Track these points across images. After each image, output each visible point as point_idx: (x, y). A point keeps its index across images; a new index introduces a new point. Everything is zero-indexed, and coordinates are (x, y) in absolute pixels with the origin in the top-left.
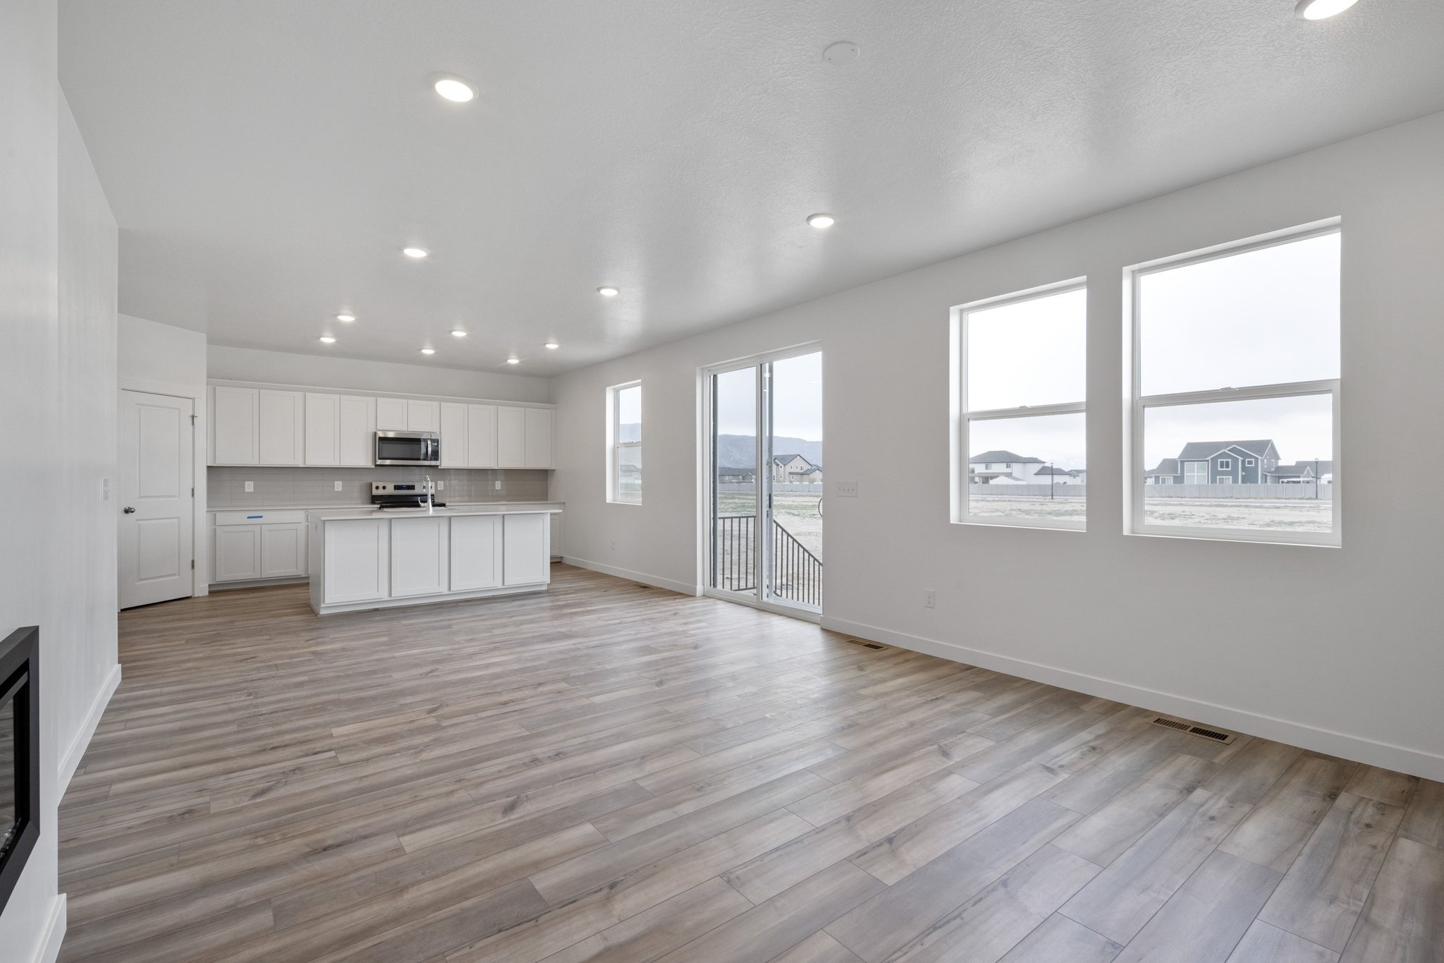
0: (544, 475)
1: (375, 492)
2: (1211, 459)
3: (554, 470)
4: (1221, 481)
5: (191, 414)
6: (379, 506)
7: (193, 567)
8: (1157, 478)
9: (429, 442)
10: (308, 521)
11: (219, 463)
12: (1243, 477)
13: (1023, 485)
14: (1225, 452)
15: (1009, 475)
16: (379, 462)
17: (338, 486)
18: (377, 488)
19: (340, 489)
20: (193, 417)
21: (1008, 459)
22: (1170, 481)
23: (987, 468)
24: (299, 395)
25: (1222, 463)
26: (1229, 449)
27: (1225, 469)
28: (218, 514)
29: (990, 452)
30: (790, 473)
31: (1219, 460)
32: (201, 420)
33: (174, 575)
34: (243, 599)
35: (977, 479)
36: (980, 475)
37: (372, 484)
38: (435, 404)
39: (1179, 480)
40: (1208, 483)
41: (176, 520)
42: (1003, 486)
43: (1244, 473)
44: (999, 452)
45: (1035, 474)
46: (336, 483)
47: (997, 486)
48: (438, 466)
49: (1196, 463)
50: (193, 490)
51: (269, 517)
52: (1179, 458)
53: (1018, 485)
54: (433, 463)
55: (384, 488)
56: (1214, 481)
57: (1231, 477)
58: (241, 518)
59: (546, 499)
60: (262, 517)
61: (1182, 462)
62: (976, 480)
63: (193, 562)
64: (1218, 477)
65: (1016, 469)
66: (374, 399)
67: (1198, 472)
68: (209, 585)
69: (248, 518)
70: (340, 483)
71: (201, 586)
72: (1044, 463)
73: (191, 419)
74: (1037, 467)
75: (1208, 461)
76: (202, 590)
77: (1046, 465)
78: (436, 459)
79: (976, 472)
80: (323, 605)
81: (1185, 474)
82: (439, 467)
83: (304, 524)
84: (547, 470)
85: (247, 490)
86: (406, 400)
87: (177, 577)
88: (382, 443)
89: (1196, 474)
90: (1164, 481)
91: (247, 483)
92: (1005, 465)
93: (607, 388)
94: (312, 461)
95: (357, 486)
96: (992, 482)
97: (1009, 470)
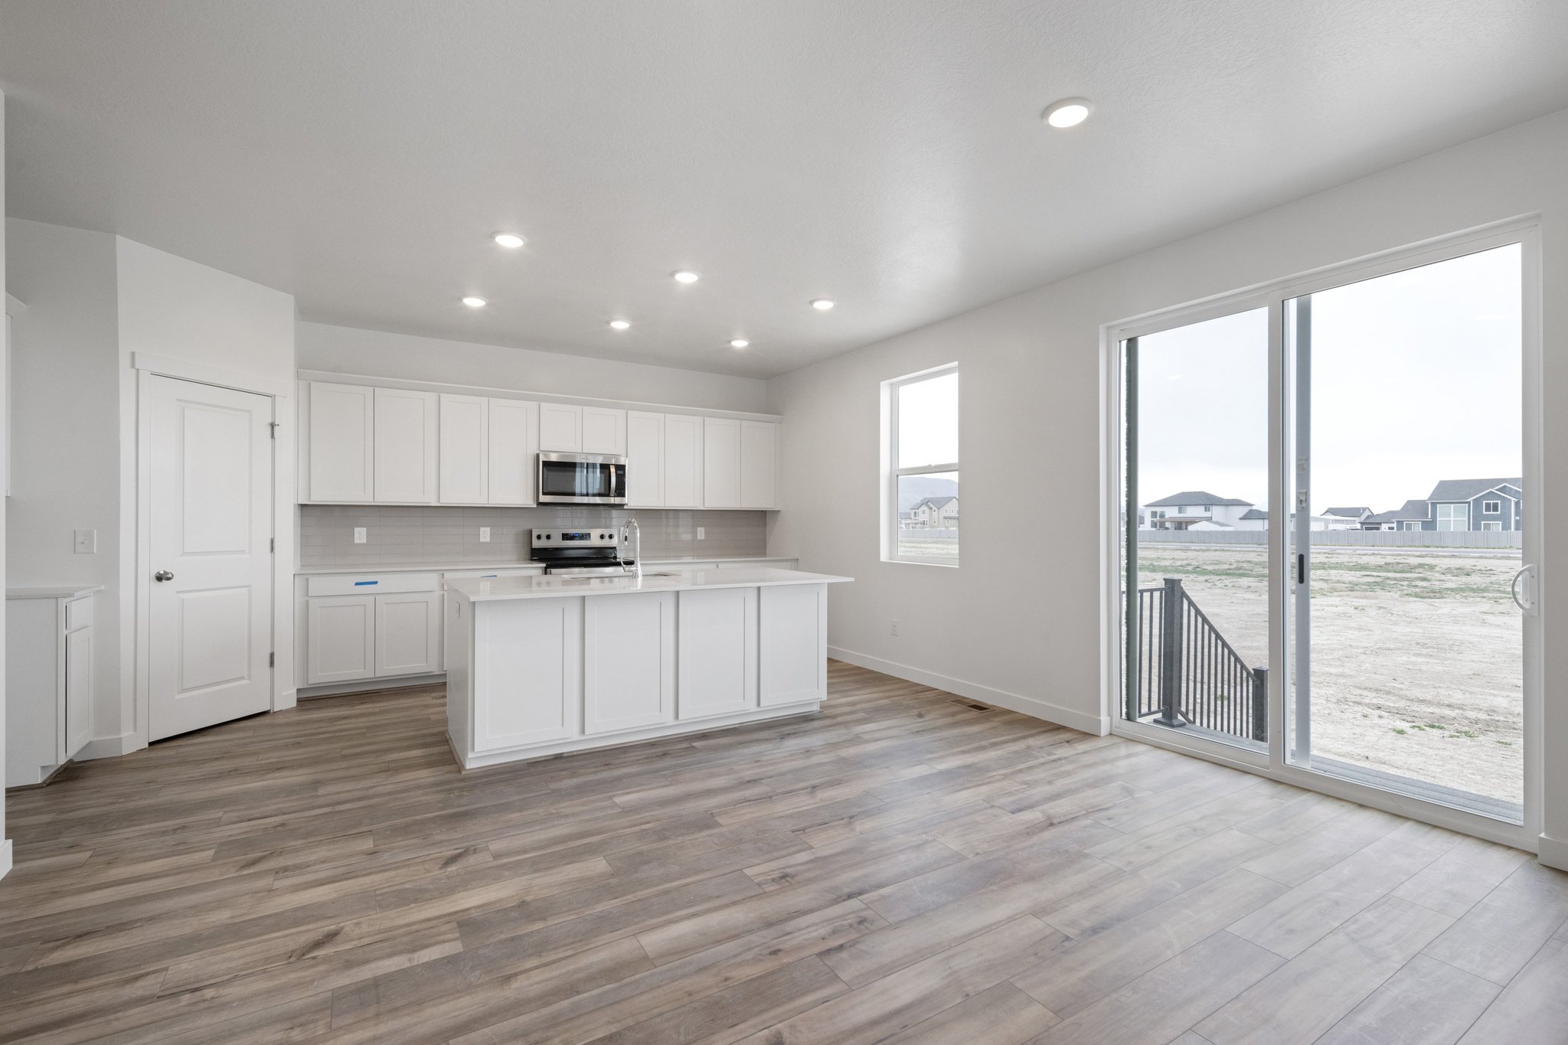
0: (761, 518)
1: (536, 544)
2: (1474, 500)
3: (779, 511)
4: (1487, 527)
5: (270, 421)
6: (544, 565)
7: (272, 664)
8: (1400, 524)
9: (613, 470)
10: (443, 590)
11: (316, 499)
12: (1517, 522)
13: (1230, 532)
14: (1491, 492)
15: (1209, 519)
16: (543, 499)
17: (485, 534)
18: (539, 537)
19: (488, 539)
20: (273, 426)
21: (1208, 501)
22: (1418, 527)
23: (1180, 512)
24: (431, 397)
25: (1488, 505)
26: (1496, 488)
27: (1491, 513)
28: (312, 580)
29: (1183, 493)
30: (945, 518)
31: (1484, 502)
32: (285, 432)
33: (242, 678)
34: (345, 718)
35: (1168, 525)
36: (1172, 520)
37: (531, 531)
38: (621, 413)
39: (1430, 525)
40: (1469, 529)
41: (244, 590)
42: (1204, 532)
43: (1518, 518)
44: (1195, 493)
45: (1240, 519)
46: (482, 529)
47: (1198, 532)
48: (624, 505)
49: (1452, 505)
50: (272, 541)
51: (388, 583)
52: (1430, 499)
53: (1224, 532)
54: (617, 500)
55: (548, 537)
56: (1477, 527)
57: (1501, 522)
58: (345, 584)
59: (764, 554)
60: (376, 583)
61: (1434, 505)
62: (1166, 526)
63: (272, 655)
64: (1483, 523)
65: (1217, 512)
66: (535, 404)
67: (1454, 517)
68: (298, 690)
69: (357, 584)
70: (488, 530)
71: (284, 693)
72: (1252, 505)
73: (269, 428)
74: (1243, 511)
75: (1469, 503)
76: (286, 699)
77: (1254, 508)
78: (622, 495)
79: (1167, 516)
80: (470, 755)
81: (1438, 519)
82: (625, 507)
83: (438, 593)
84: (766, 511)
85: (357, 541)
86: (580, 407)
87: (246, 682)
88: (548, 470)
89: (1453, 518)
90: (1409, 527)
91: (357, 530)
92: (1203, 508)
93: (881, 383)
94: (450, 499)
95: (510, 535)
96: (1191, 528)
97: (1208, 514)
